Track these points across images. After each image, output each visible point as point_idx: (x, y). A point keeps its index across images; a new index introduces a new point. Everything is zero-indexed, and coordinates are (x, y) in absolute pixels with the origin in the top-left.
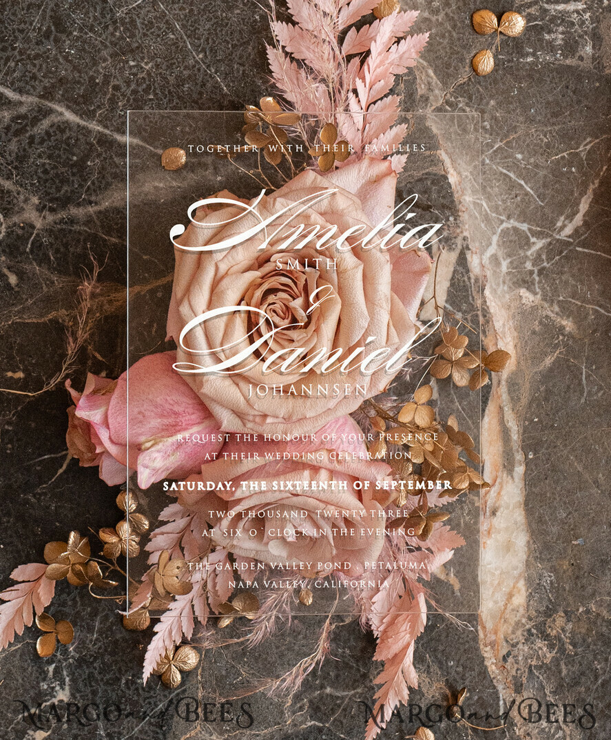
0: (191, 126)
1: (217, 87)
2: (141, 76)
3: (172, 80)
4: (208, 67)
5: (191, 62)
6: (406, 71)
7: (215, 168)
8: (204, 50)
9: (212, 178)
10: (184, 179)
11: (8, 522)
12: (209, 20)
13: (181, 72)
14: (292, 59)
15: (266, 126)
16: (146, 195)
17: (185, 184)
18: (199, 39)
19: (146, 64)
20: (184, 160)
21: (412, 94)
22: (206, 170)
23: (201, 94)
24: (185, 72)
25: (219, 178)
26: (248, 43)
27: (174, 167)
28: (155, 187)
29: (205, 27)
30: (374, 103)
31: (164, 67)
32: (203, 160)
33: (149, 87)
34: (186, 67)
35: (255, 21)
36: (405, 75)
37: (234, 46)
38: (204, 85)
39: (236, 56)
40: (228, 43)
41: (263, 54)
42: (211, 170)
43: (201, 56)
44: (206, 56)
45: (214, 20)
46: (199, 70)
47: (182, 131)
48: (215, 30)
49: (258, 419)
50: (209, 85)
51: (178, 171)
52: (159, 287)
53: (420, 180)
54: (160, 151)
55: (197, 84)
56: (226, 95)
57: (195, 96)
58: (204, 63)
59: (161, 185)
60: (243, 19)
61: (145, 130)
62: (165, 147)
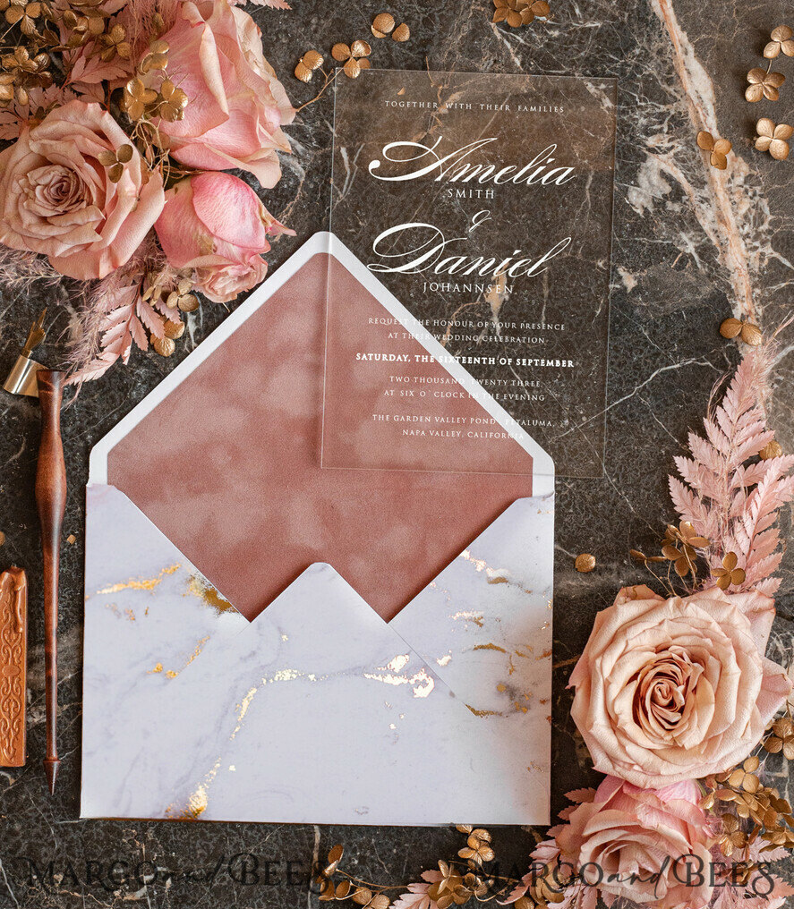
0: (601, 537)
1: (625, 506)
2: (563, 493)
3: (589, 498)
4: (620, 489)
5: (606, 485)
6: (783, 505)
7: (619, 573)
8: (617, 476)
9: (615, 581)
10: (592, 580)
11: (429, 847)
12: (624, 451)
13: (597, 493)
14: (689, 488)
15: (681, 544)
16: (561, 591)
17: (592, 585)
18: (613, 466)
19: (569, 484)
20: (593, 564)
21: (786, 524)
22: (611, 574)
23: (612, 511)
24: (600, 493)
25: (621, 582)
26: (653, 472)
27: (585, 570)
28: (569, 585)
29: (620, 456)
30: (759, 534)
31: (583, 487)
32: (609, 565)
33: (570, 503)
34: (601, 489)
35: (661, 455)
36: (782, 507)
37: (642, 474)
38: (614, 504)
39: (643, 483)
40: (637, 471)
41: (666, 482)
42: (614, 574)
43: (614, 480)
44: (618, 481)
45: (627, 452)
46: (612, 492)
47: (594, 540)
48: (628, 460)
49: (626, 766)
50: (619, 504)
51: (588, 573)
52: (564, 667)
53: (788, 595)
54: (574, 556)
55: (609, 503)
56: (632, 513)
57: (607, 513)
58: (617, 486)
59: (574, 584)
60: (651, 453)
61: (563, 538)
62: (579, 553)
